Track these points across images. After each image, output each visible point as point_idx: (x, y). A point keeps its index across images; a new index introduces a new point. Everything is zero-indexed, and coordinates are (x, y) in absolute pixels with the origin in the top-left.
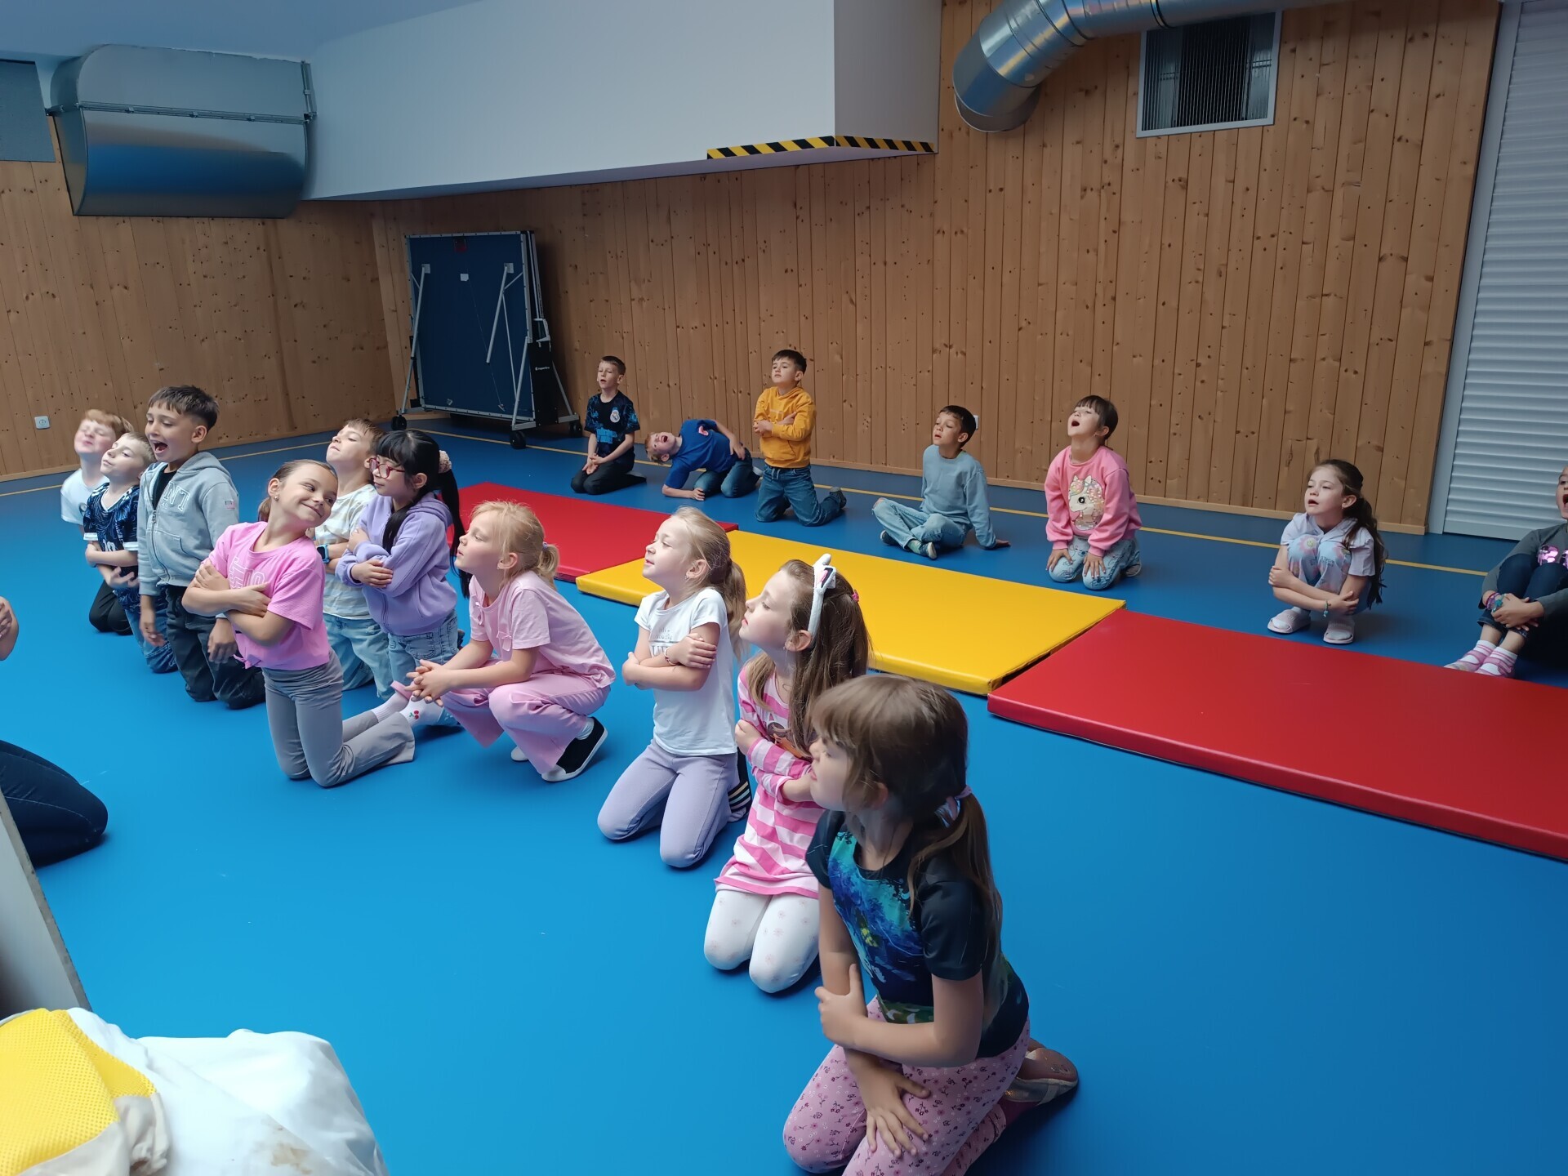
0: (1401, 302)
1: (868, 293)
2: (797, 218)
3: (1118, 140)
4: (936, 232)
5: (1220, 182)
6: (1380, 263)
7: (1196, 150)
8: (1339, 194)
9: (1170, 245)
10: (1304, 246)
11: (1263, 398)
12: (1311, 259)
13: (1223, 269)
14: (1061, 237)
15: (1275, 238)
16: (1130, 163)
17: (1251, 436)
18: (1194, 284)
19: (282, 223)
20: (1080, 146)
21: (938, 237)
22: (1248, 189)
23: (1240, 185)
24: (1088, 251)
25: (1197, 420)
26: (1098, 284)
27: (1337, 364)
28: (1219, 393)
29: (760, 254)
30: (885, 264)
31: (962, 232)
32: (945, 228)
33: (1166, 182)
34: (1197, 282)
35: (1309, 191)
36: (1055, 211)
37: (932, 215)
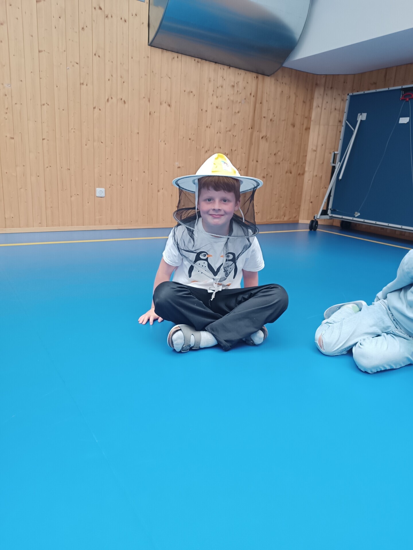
19: (268, 79)
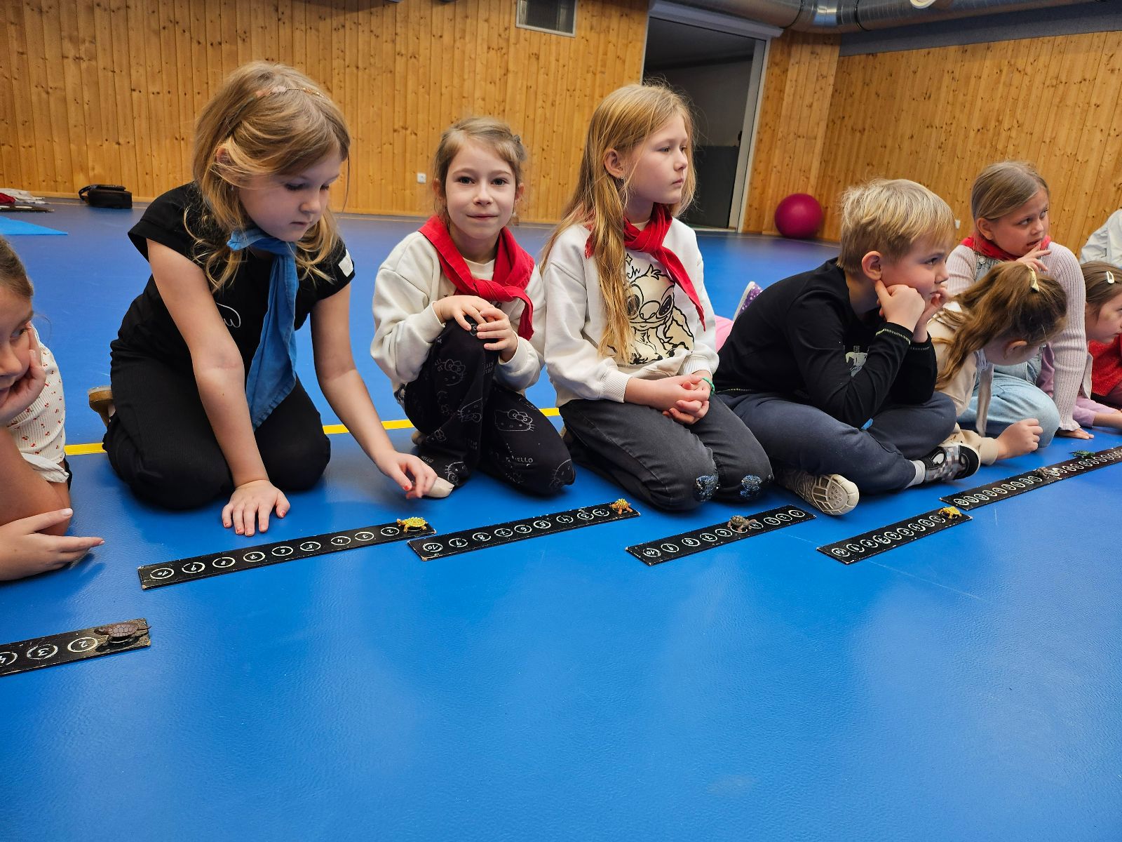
2: (279, 20)
3: (506, 25)
4: (396, 54)
5: (553, 59)
7: (543, 41)
8: (598, 76)
9: (531, 87)
11: (569, 168)
13: (554, 103)
14: (476, 72)
15: (574, 92)
16: (512, 40)
17: (564, 186)
20: (486, 25)
21: (398, 58)
22: (564, 66)
23: (561, 62)
24: (490, 83)
25: (542, 178)
26: (496, 102)
28: (552, 165)
29: (240, 41)
30: (358, 68)
31: (415, 57)
32: (403, 52)
33: (529, 55)
34: (543, 107)
35: (588, 72)
36: (473, 56)
37: (394, 41)
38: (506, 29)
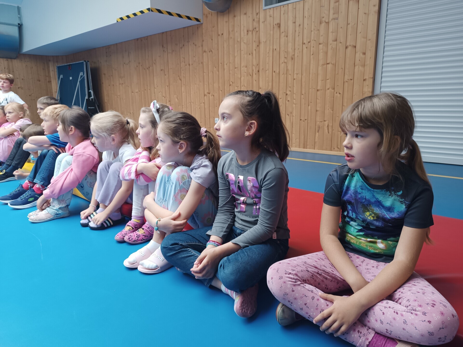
0: (354, 64)
1: (185, 76)
2: (164, 51)
3: (258, 11)
4: (204, 52)
5: (291, 23)
6: (346, 50)
7: (282, 12)
8: (331, 23)
9: (276, 49)
10: (320, 45)
11: (308, 106)
12: (322, 50)
13: (293, 57)
14: (241, 50)
15: (310, 44)
16: (262, 20)
17: (305, 121)
18: (284, 63)
20: (245, 16)
21: (204, 54)
22: (300, 25)
23: (297, 24)
24: (250, 54)
25: (287, 116)
26: (253, 67)
27: (333, 90)
28: (294, 105)
29: (154, 65)
30: (189, 65)
31: (211, 51)
32: (206, 50)
33: (273, 25)
34: (285, 62)
35: (320, 23)
36: (239, 40)
37: (202, 46)
38: (257, 14)
